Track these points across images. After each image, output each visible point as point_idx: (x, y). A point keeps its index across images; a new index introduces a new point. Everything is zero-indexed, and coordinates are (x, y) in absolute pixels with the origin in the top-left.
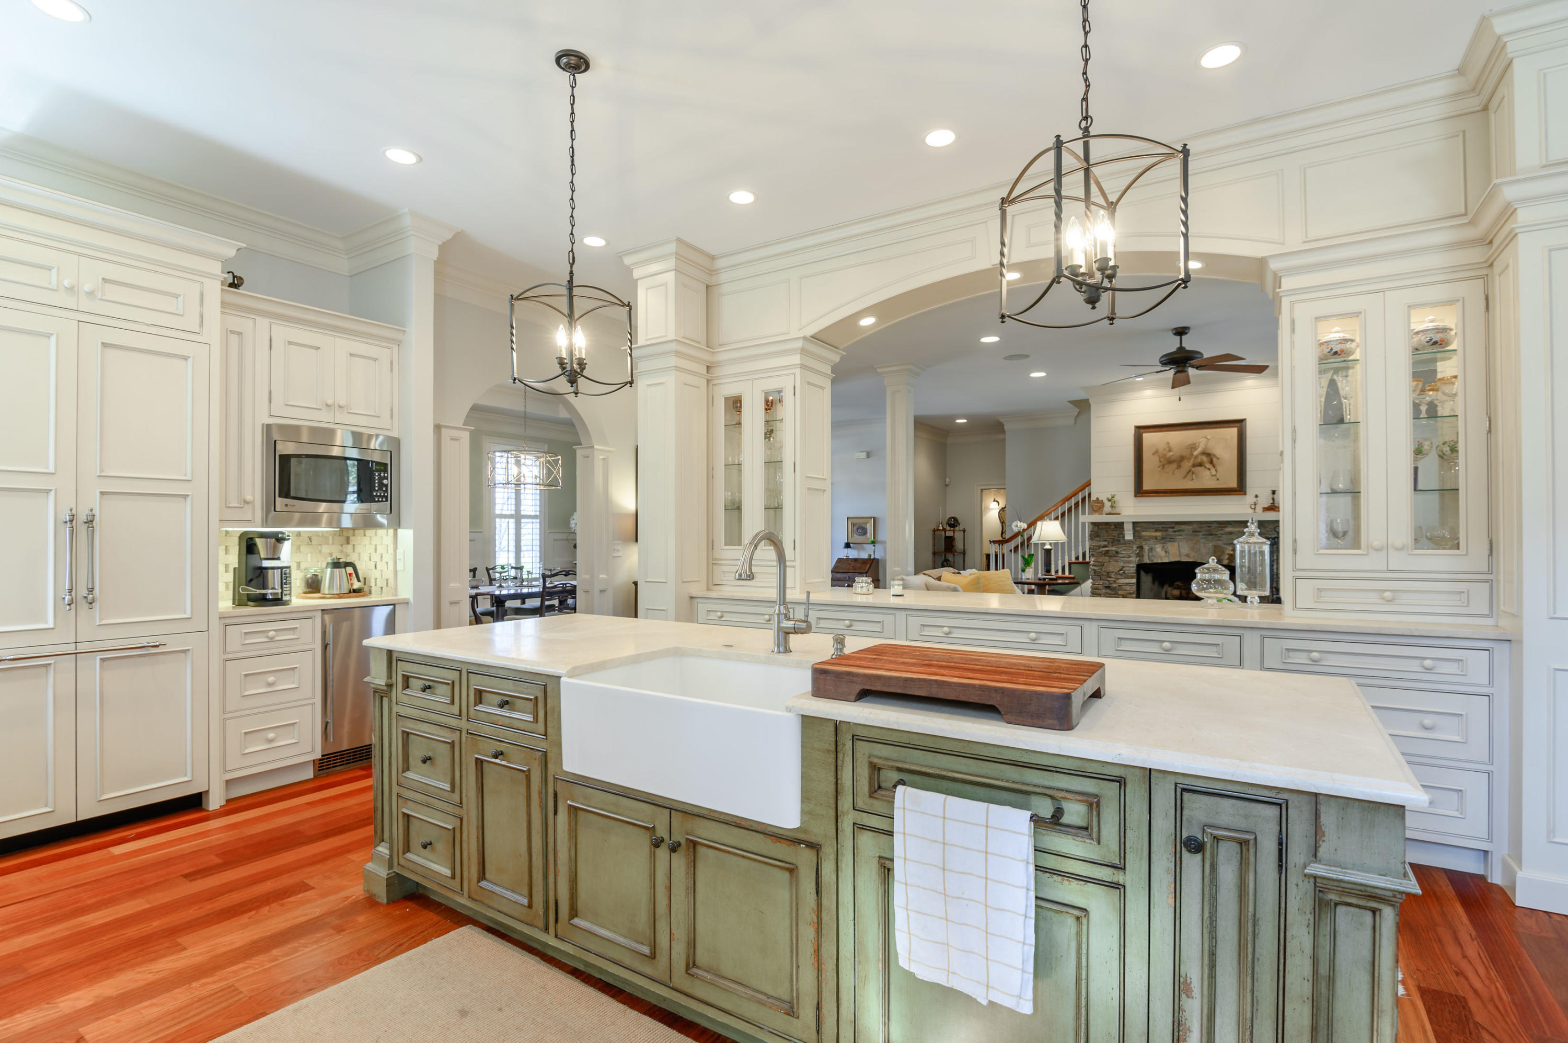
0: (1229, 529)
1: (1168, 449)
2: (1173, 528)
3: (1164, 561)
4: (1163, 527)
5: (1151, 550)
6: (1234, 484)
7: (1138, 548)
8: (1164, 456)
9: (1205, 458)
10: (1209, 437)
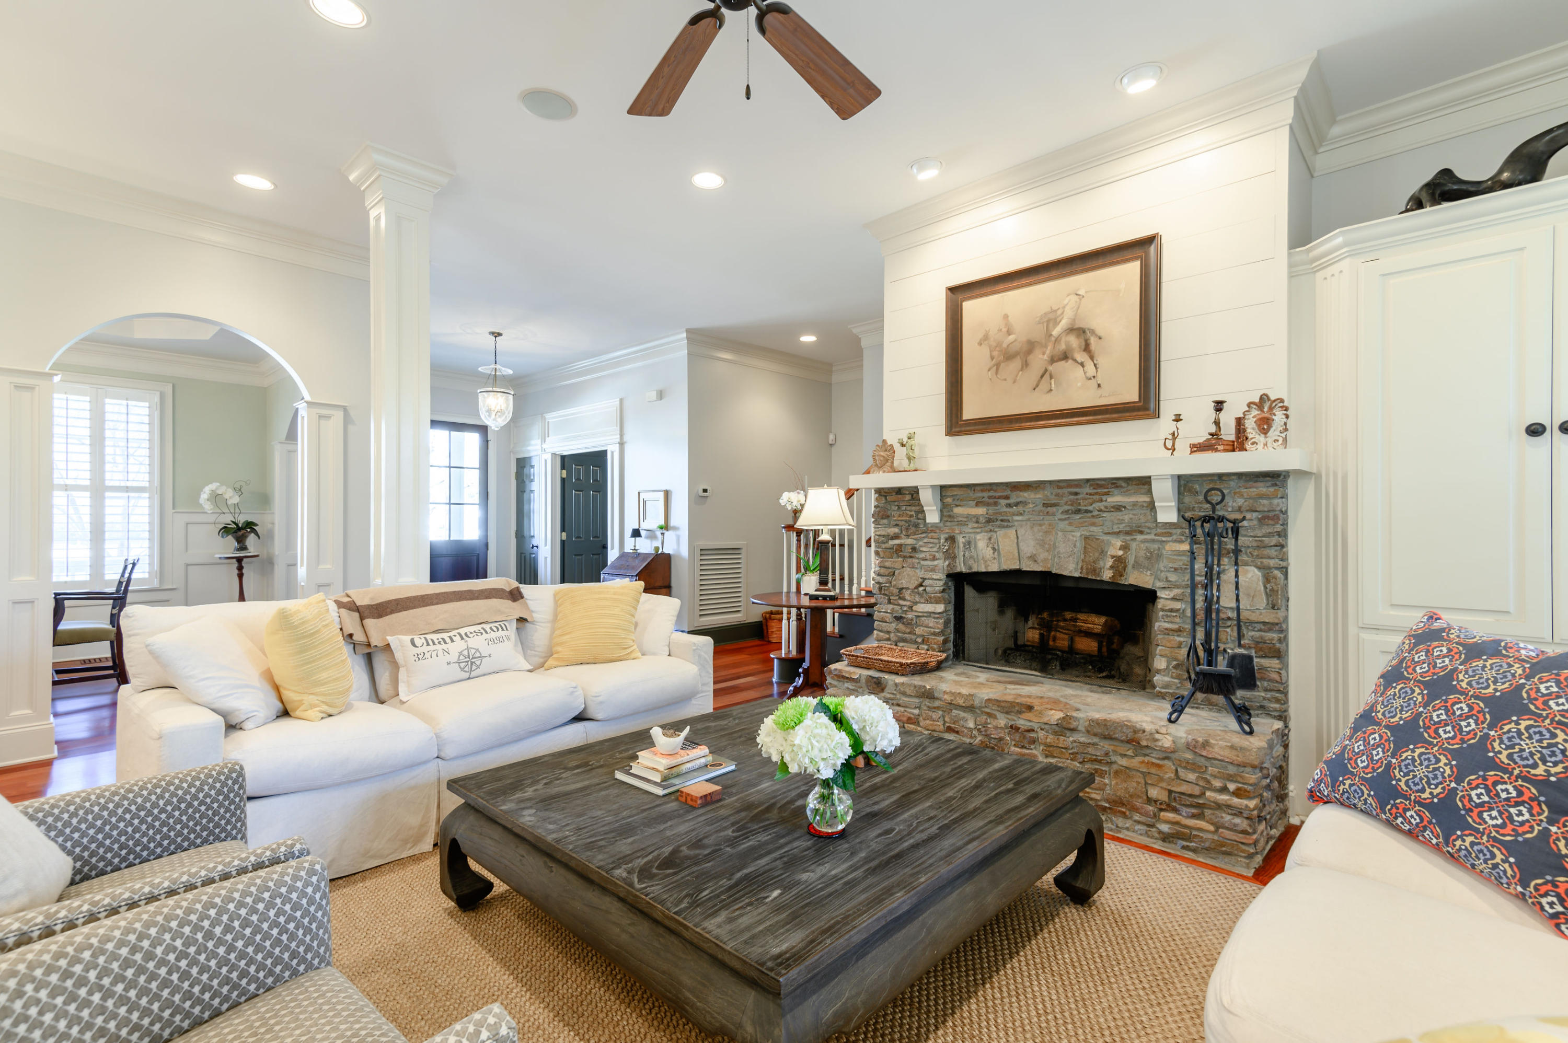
0: (1116, 499)
1: (1004, 330)
2: (1007, 498)
3: (990, 570)
4: (990, 497)
5: (968, 544)
6: (1131, 395)
7: (946, 540)
8: (999, 344)
9: (1074, 341)
10: (1081, 292)
